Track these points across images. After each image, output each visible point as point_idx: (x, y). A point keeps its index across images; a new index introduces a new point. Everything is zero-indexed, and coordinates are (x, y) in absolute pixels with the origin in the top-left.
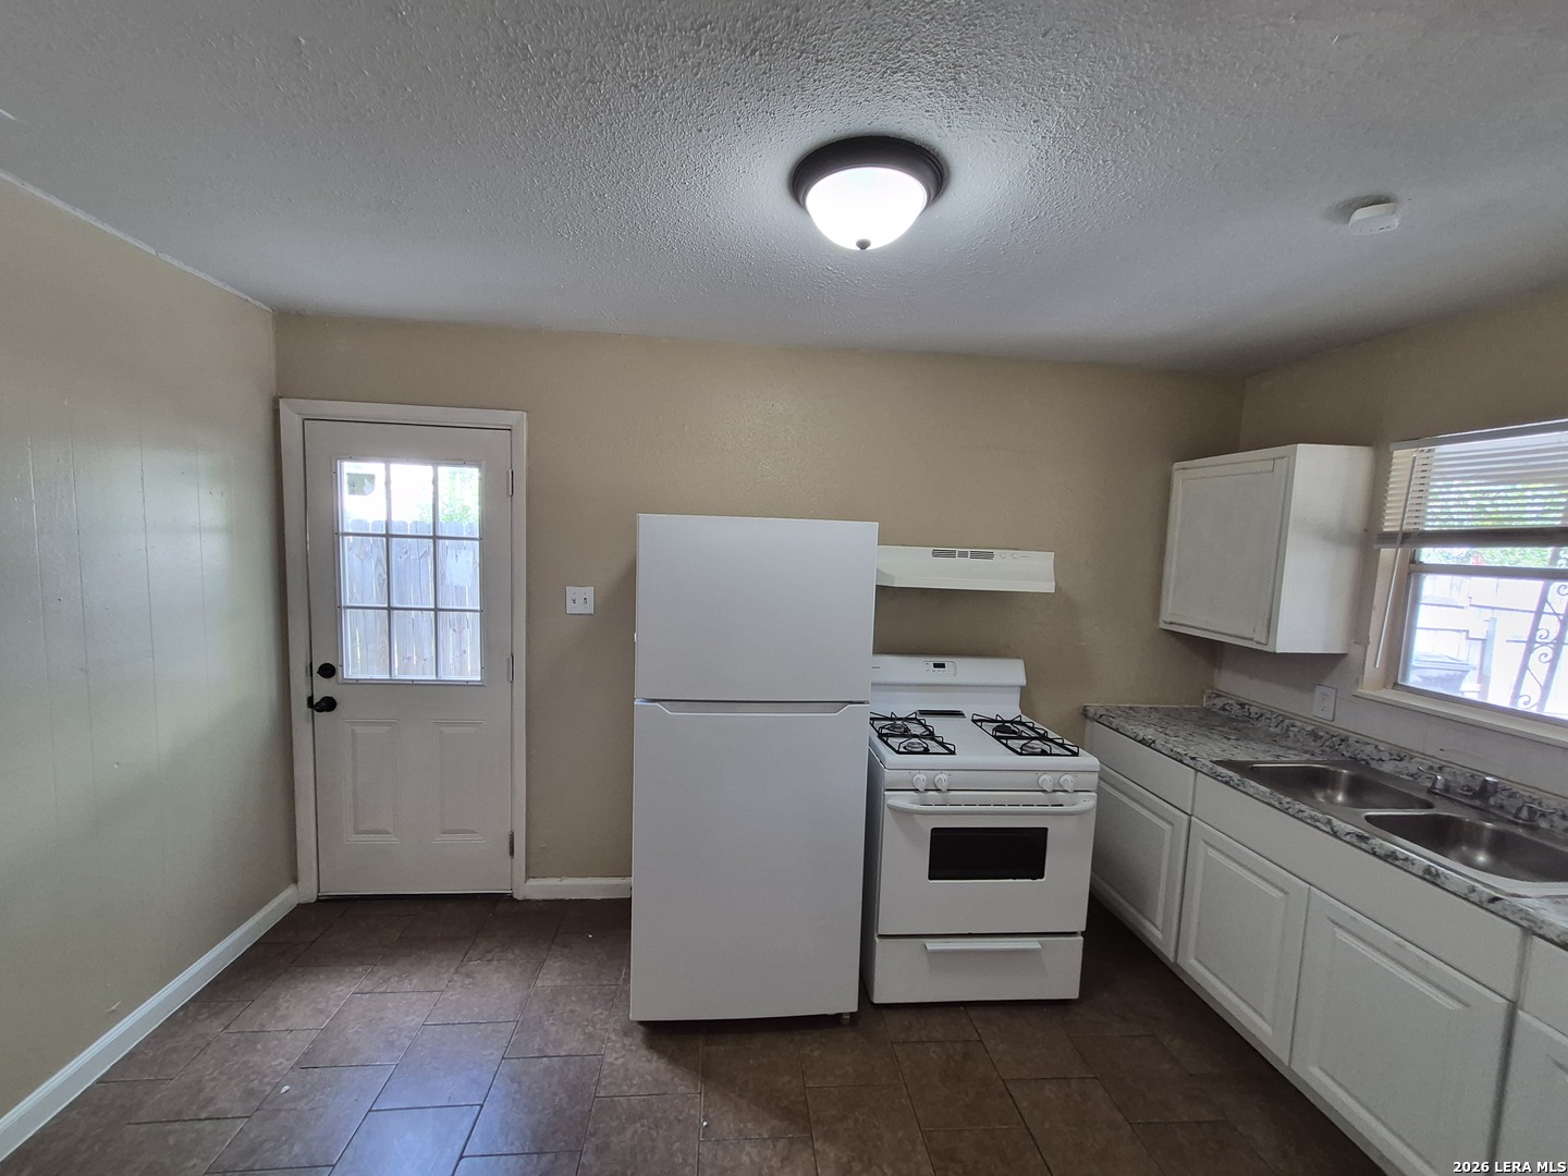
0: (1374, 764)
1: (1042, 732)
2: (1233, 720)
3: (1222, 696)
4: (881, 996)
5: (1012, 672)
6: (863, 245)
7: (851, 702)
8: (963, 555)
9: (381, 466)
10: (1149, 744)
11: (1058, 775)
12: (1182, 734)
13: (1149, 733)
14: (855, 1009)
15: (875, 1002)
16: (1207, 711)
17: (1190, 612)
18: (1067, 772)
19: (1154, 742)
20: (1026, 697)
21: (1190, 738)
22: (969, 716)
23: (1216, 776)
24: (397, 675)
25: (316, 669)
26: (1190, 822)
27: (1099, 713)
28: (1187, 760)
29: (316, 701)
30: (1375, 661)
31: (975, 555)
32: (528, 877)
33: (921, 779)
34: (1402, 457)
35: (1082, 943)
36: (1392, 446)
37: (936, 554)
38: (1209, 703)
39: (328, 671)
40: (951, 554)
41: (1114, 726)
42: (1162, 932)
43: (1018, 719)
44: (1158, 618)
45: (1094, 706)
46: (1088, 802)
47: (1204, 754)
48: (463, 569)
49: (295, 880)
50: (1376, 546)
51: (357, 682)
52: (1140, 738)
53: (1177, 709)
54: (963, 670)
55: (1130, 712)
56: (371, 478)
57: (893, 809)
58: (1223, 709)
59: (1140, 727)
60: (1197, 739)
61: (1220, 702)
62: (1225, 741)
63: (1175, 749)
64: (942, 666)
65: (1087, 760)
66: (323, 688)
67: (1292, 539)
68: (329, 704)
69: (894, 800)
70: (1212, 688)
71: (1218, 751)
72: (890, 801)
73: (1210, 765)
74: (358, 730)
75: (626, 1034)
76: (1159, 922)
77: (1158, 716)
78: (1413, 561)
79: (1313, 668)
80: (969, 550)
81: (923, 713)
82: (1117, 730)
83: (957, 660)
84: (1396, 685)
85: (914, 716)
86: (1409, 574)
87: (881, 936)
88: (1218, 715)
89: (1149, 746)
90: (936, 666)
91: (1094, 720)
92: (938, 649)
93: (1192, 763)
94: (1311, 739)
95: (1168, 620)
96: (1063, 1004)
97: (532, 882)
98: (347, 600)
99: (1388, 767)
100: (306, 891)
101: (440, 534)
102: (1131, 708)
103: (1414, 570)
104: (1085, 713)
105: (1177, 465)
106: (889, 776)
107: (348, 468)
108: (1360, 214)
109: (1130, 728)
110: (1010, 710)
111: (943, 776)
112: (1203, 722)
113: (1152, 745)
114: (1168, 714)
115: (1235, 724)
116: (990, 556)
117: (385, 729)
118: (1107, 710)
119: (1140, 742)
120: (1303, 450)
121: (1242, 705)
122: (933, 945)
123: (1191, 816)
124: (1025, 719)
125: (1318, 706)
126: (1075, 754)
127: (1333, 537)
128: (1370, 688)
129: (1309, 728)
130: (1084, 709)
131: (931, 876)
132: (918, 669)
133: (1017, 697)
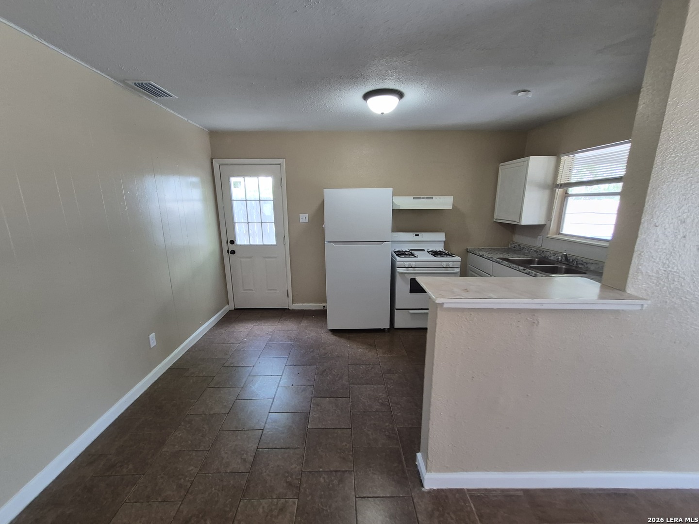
0: (549, 258)
2: (516, 250)
3: (514, 243)
4: (396, 326)
5: (441, 237)
6: (382, 114)
7: (386, 241)
8: (423, 198)
9: (242, 178)
11: (448, 262)
12: (494, 253)
14: (389, 327)
15: (395, 327)
16: (509, 248)
17: (502, 215)
18: (451, 262)
20: (446, 244)
21: (496, 254)
22: (426, 251)
23: (497, 262)
24: (251, 243)
25: (229, 242)
27: (471, 250)
28: (491, 259)
29: (230, 251)
30: (553, 226)
31: (427, 198)
32: (293, 303)
33: (407, 264)
34: (564, 159)
36: (561, 155)
37: (414, 198)
39: (232, 242)
40: (419, 198)
43: (442, 250)
44: (493, 218)
45: (470, 248)
46: (457, 270)
47: (495, 257)
48: (268, 210)
49: (228, 304)
50: (554, 189)
51: (240, 245)
53: (499, 248)
54: (425, 236)
56: (240, 182)
57: (399, 273)
58: (514, 247)
59: (481, 253)
60: (498, 254)
61: (513, 245)
62: (507, 254)
63: (488, 257)
64: (418, 235)
65: (457, 258)
66: (231, 247)
67: (527, 187)
68: (233, 252)
69: (399, 270)
70: (512, 241)
72: (398, 271)
73: (496, 259)
74: (242, 260)
75: (327, 333)
77: (488, 249)
78: (566, 193)
79: (536, 230)
80: (425, 197)
81: (411, 250)
82: (472, 253)
83: (423, 233)
84: (559, 233)
85: (408, 250)
86: (565, 198)
87: (397, 309)
88: (512, 249)
90: (416, 235)
92: (417, 230)
94: (535, 253)
95: (497, 218)
97: (294, 304)
98: (236, 220)
99: (552, 258)
100: (231, 307)
101: (261, 199)
102: (482, 248)
103: (566, 195)
105: (501, 164)
106: (398, 263)
107: (233, 180)
108: (520, 94)
109: (478, 253)
110: (440, 248)
111: (413, 263)
113: (482, 256)
114: (495, 249)
116: (432, 198)
117: (249, 259)
118: (474, 249)
119: (479, 256)
120: (533, 159)
121: (519, 245)
122: (411, 311)
124: (444, 251)
125: (537, 243)
126: (454, 257)
127: (542, 186)
128: (551, 234)
129: (535, 250)
130: (467, 249)
131: (410, 293)
132: (410, 236)
133: (442, 245)
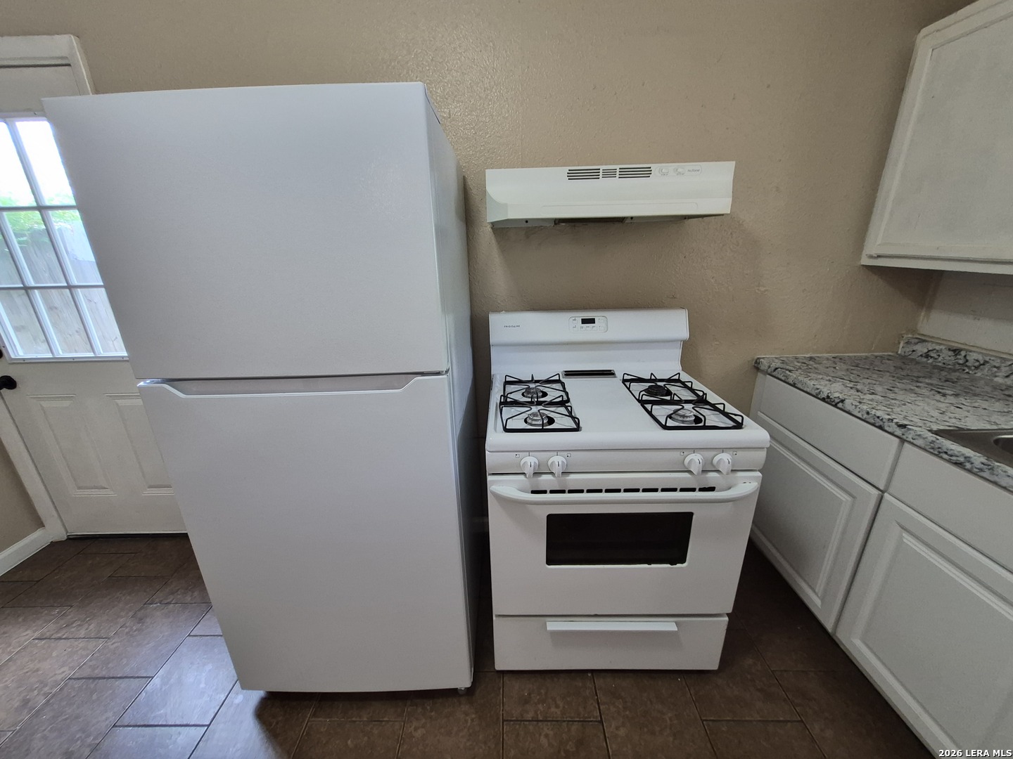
1: (701, 394)
2: (941, 369)
3: (924, 341)
5: (675, 325)
7: (422, 374)
8: (609, 174)
10: (835, 403)
11: (709, 454)
12: (879, 389)
13: (836, 390)
14: (470, 685)
15: (498, 669)
16: (904, 359)
18: (723, 450)
19: (842, 401)
20: (689, 353)
21: (891, 395)
22: (619, 375)
23: (938, 453)
26: (882, 498)
27: (773, 365)
28: (892, 428)
31: (625, 174)
33: (530, 462)
35: (727, 623)
37: (573, 175)
38: (907, 349)
40: (594, 175)
41: (790, 381)
42: (823, 600)
43: (676, 377)
44: (861, 254)
45: (769, 357)
46: (748, 485)
47: (915, 419)
49: (42, 526)
51: (24, 362)
52: (825, 395)
53: (867, 358)
54: (614, 325)
55: (810, 365)
58: (927, 356)
59: (823, 382)
60: (901, 396)
61: (921, 349)
62: (938, 397)
63: (873, 412)
64: (592, 321)
65: (754, 433)
68: (9, 383)
69: (501, 484)
70: (914, 331)
71: (936, 414)
72: (493, 488)
73: (931, 437)
74: (44, 404)
76: (820, 588)
77: (845, 367)
80: (618, 167)
81: (568, 374)
82: (794, 385)
83: (611, 315)
85: (557, 378)
87: (499, 615)
88: (918, 363)
89: (835, 406)
90: (585, 321)
91: (766, 373)
92: (588, 303)
93: (902, 433)
95: (874, 252)
96: (700, 675)
100: (54, 532)
102: (811, 358)
104: (757, 366)
105: (926, 30)
109: (811, 383)
110: (667, 365)
111: (559, 457)
112: (904, 373)
113: (840, 405)
114: (856, 364)
115: (944, 373)
116: (646, 173)
118: (783, 362)
119: (823, 400)
121: (956, 351)
122: (553, 626)
123: (883, 492)
124: (685, 377)
126: (739, 426)
130: (757, 362)
131: (549, 562)
132: (564, 326)
133: (677, 352)
